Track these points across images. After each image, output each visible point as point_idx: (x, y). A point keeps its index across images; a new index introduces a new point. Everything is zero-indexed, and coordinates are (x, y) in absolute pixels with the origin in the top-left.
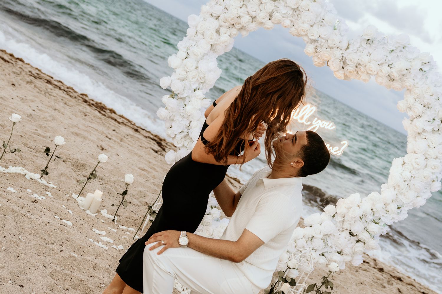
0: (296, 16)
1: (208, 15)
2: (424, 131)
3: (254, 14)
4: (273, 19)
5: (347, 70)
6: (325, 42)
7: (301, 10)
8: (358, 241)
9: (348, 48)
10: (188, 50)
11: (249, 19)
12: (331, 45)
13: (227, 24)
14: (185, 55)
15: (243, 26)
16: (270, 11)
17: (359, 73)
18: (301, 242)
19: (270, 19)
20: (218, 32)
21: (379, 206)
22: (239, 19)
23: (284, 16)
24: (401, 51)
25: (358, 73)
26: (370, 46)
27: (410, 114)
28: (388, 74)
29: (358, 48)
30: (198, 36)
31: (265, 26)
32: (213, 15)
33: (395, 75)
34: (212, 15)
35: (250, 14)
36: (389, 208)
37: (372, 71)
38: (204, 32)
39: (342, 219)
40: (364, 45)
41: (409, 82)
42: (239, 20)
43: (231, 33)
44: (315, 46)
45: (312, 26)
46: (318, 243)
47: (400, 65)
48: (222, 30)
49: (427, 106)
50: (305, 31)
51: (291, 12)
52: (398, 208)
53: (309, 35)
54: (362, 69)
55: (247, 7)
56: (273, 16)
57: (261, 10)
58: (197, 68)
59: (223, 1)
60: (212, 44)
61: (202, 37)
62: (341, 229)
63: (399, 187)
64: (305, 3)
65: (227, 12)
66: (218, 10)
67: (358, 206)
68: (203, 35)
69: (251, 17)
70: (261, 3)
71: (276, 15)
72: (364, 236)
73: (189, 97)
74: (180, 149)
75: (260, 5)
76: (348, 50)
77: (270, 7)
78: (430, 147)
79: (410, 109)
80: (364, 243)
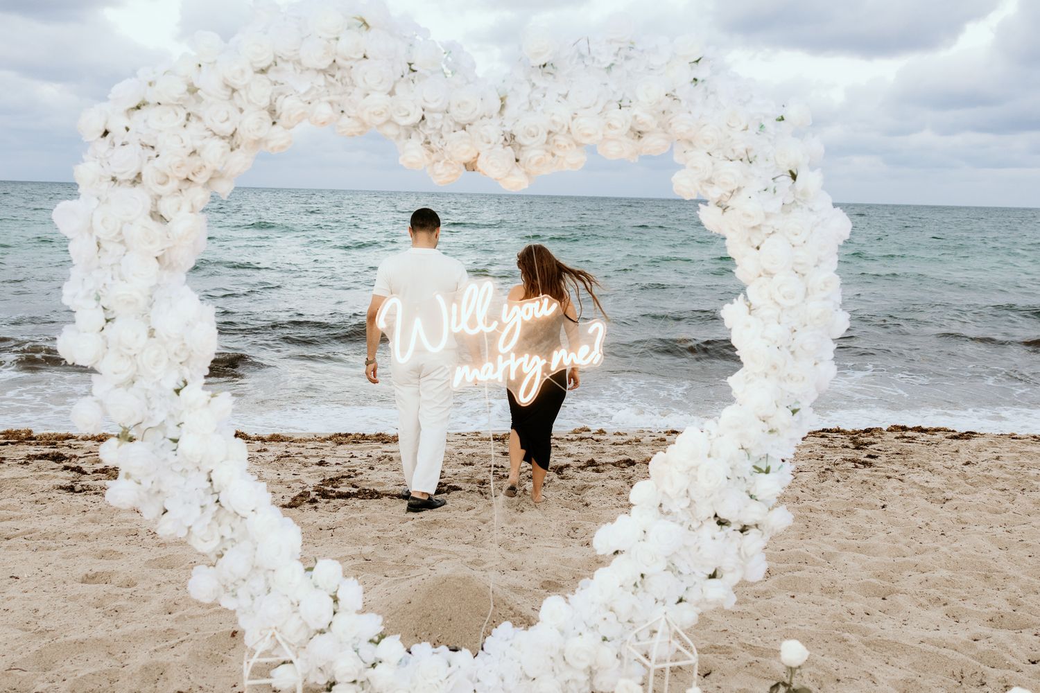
0: (339, 84)
1: (106, 185)
2: (767, 216)
3: (227, 128)
4: (283, 120)
5: (530, 161)
6: (444, 117)
7: (347, 64)
8: (743, 530)
9: (503, 107)
10: (98, 299)
11: (222, 147)
12: (464, 119)
13: (173, 184)
14: (100, 317)
15: (215, 171)
16: (265, 102)
17: (558, 153)
18: (624, 603)
19: (274, 123)
20: (157, 216)
21: (755, 431)
22: (194, 158)
23: (308, 98)
24: (627, 58)
25: (553, 155)
26: (555, 78)
27: (714, 193)
28: (628, 127)
29: (529, 96)
30: (106, 251)
31: (271, 144)
32: (120, 177)
33: (646, 119)
34: (114, 179)
35: (216, 131)
36: (774, 424)
37: (589, 135)
38: (120, 233)
39: (686, 503)
40: (541, 82)
41: (681, 124)
42: (196, 162)
43: (192, 206)
44: (423, 138)
45: (392, 93)
46: (663, 584)
47: (649, 92)
48: (166, 207)
49: (745, 158)
50: (382, 113)
51: (320, 80)
52: (794, 412)
53: (396, 118)
54: (562, 140)
55: (199, 118)
56: (278, 112)
57: (241, 110)
58: (152, 333)
59: (127, 129)
60: (158, 254)
61: (120, 249)
62: (695, 525)
63: (775, 367)
64: (349, 43)
65: (153, 153)
66: (126, 160)
67: (709, 456)
68: (122, 242)
69: (223, 138)
70: (234, 90)
71: (287, 105)
72: (752, 513)
73: (172, 416)
74: (221, 556)
75: (231, 98)
76: (506, 112)
77: (260, 91)
78: (793, 246)
79: (710, 182)
80: (757, 526)
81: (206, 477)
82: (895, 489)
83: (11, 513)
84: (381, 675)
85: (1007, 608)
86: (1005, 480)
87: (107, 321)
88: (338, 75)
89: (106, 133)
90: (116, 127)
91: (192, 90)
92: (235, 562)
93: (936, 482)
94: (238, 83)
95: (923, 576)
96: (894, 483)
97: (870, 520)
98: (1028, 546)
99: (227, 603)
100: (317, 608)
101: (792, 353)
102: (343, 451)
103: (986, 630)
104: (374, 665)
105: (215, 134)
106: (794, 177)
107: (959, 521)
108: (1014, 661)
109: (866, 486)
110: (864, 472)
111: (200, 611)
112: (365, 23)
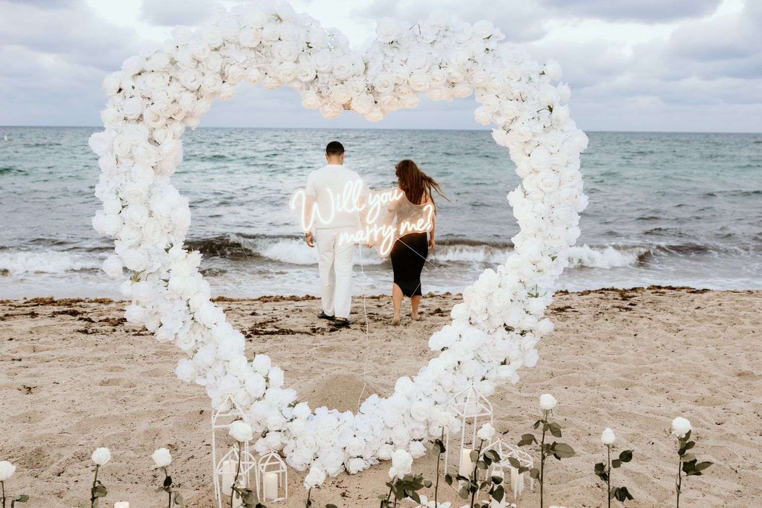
0: (264, 57)
1: (121, 122)
2: (534, 135)
3: (195, 86)
4: (229, 80)
5: (384, 102)
6: (329, 76)
7: (268, 44)
8: (523, 333)
9: (366, 69)
10: (117, 193)
11: (192, 97)
12: (342, 77)
13: (162, 121)
14: (119, 205)
15: (188, 112)
16: (218, 69)
17: (401, 97)
18: (448, 380)
19: (224, 82)
20: (153, 141)
21: (528, 270)
22: (175, 104)
23: (245, 66)
24: (444, 37)
25: (399, 98)
26: (399, 50)
27: (501, 121)
28: (445, 80)
29: (382, 62)
30: (121, 163)
31: (222, 95)
32: (129, 118)
33: (457, 75)
34: (125, 119)
35: (188, 88)
36: (540, 266)
37: (421, 86)
38: (130, 152)
39: (486, 317)
40: (390, 53)
41: (479, 77)
42: (176, 107)
43: (174, 134)
44: (317, 89)
45: (297, 62)
46: (472, 368)
47: (458, 58)
48: (158, 136)
49: (520, 99)
50: (291, 74)
51: (252, 54)
52: (553, 259)
53: (300, 77)
54: (404, 89)
55: (178, 80)
56: (226, 75)
57: (203, 74)
58: (151, 214)
59: (133, 88)
60: (154, 165)
61: (131, 162)
62: (492, 331)
63: (540, 230)
64: (270, 31)
65: (150, 102)
66: (133, 107)
67: (499, 286)
68: (132, 158)
69: (192, 92)
70: (199, 62)
71: (231, 70)
72: (528, 323)
73: (164, 265)
74: (196, 352)
75: (197, 66)
76: (369, 72)
77: (215, 62)
78: (552, 154)
79: (498, 114)
80: (531, 331)
81: (185, 303)
82: (645, 324)
83: (48, 346)
84: (296, 426)
85: (707, 394)
86: (722, 318)
87: (123, 207)
88: (263, 51)
89: (120, 90)
90: (127, 87)
91: (173, 62)
92: (205, 356)
93: (674, 319)
94: (201, 57)
95: (655, 376)
96: (645, 320)
97: (624, 343)
98: (729, 357)
99: (200, 381)
100: (256, 385)
101: (552, 221)
102: (268, 306)
103: (691, 406)
104: (291, 420)
105: (187, 90)
106: (551, 110)
107: (686, 343)
108: (705, 423)
109: (625, 323)
110: (625, 314)
111: (179, 400)
112: (279, 18)
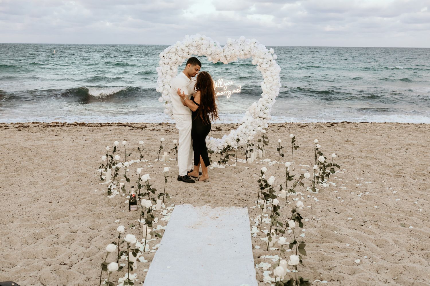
1: (164, 65)
2: (266, 68)
3: (182, 55)
5: (228, 60)
6: (215, 53)
7: (200, 45)
8: (263, 119)
9: (224, 51)
10: (162, 82)
12: (218, 53)
13: (174, 64)
15: (180, 62)
18: (244, 131)
20: (171, 69)
21: (265, 102)
22: (177, 60)
23: (194, 51)
24: (244, 43)
25: (232, 58)
26: (232, 47)
27: (258, 64)
28: (244, 54)
29: (228, 49)
30: (164, 75)
32: (166, 63)
33: (247, 53)
35: (180, 56)
36: (268, 101)
40: (230, 47)
41: (252, 53)
43: (176, 67)
44: (211, 56)
45: (206, 50)
46: (250, 127)
47: (247, 48)
48: (172, 68)
49: (263, 58)
51: (196, 48)
52: (271, 100)
53: (207, 53)
54: (233, 56)
55: (177, 54)
56: (189, 53)
57: (184, 53)
59: (167, 56)
61: (166, 74)
62: (255, 118)
63: (268, 92)
64: (200, 42)
65: (171, 60)
66: (167, 61)
67: (257, 106)
68: (166, 73)
72: (265, 116)
76: (224, 52)
77: (187, 50)
78: (271, 73)
79: (258, 62)
80: (266, 118)
87: (164, 85)
88: (198, 47)
89: (164, 57)
90: (165, 55)
91: (176, 50)
94: (183, 49)
101: (271, 90)
106: (271, 61)
112: (202, 39)
